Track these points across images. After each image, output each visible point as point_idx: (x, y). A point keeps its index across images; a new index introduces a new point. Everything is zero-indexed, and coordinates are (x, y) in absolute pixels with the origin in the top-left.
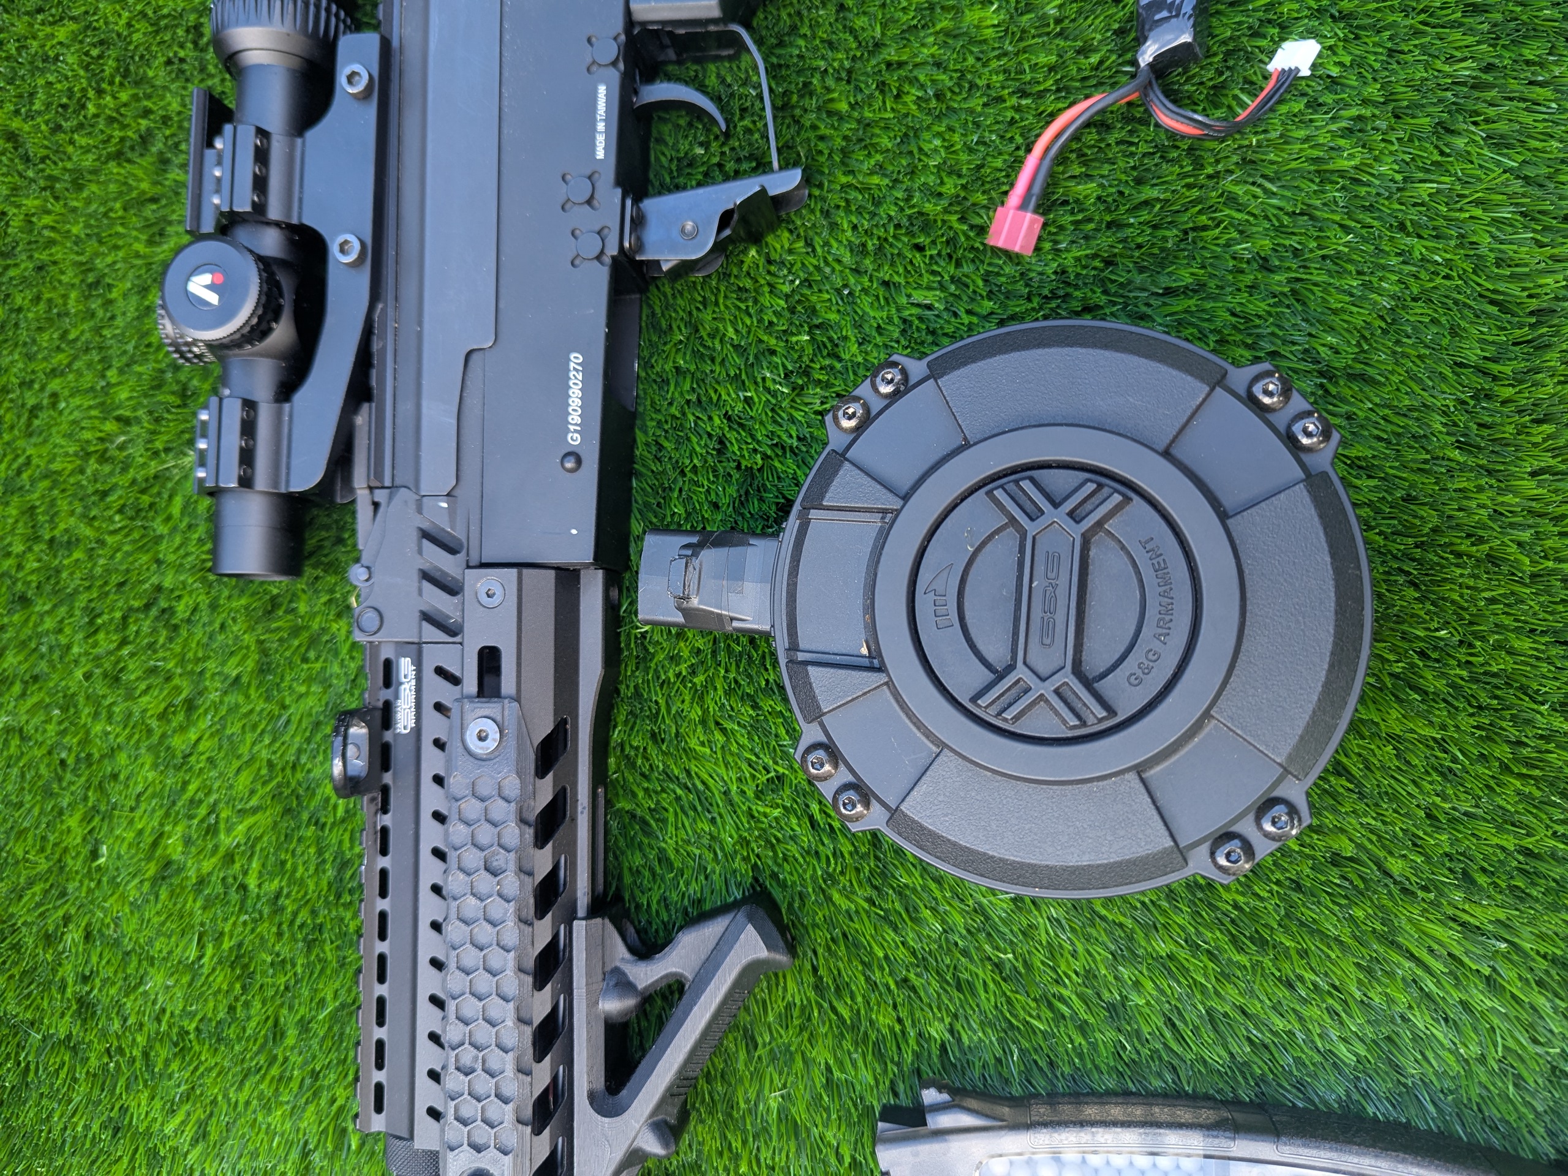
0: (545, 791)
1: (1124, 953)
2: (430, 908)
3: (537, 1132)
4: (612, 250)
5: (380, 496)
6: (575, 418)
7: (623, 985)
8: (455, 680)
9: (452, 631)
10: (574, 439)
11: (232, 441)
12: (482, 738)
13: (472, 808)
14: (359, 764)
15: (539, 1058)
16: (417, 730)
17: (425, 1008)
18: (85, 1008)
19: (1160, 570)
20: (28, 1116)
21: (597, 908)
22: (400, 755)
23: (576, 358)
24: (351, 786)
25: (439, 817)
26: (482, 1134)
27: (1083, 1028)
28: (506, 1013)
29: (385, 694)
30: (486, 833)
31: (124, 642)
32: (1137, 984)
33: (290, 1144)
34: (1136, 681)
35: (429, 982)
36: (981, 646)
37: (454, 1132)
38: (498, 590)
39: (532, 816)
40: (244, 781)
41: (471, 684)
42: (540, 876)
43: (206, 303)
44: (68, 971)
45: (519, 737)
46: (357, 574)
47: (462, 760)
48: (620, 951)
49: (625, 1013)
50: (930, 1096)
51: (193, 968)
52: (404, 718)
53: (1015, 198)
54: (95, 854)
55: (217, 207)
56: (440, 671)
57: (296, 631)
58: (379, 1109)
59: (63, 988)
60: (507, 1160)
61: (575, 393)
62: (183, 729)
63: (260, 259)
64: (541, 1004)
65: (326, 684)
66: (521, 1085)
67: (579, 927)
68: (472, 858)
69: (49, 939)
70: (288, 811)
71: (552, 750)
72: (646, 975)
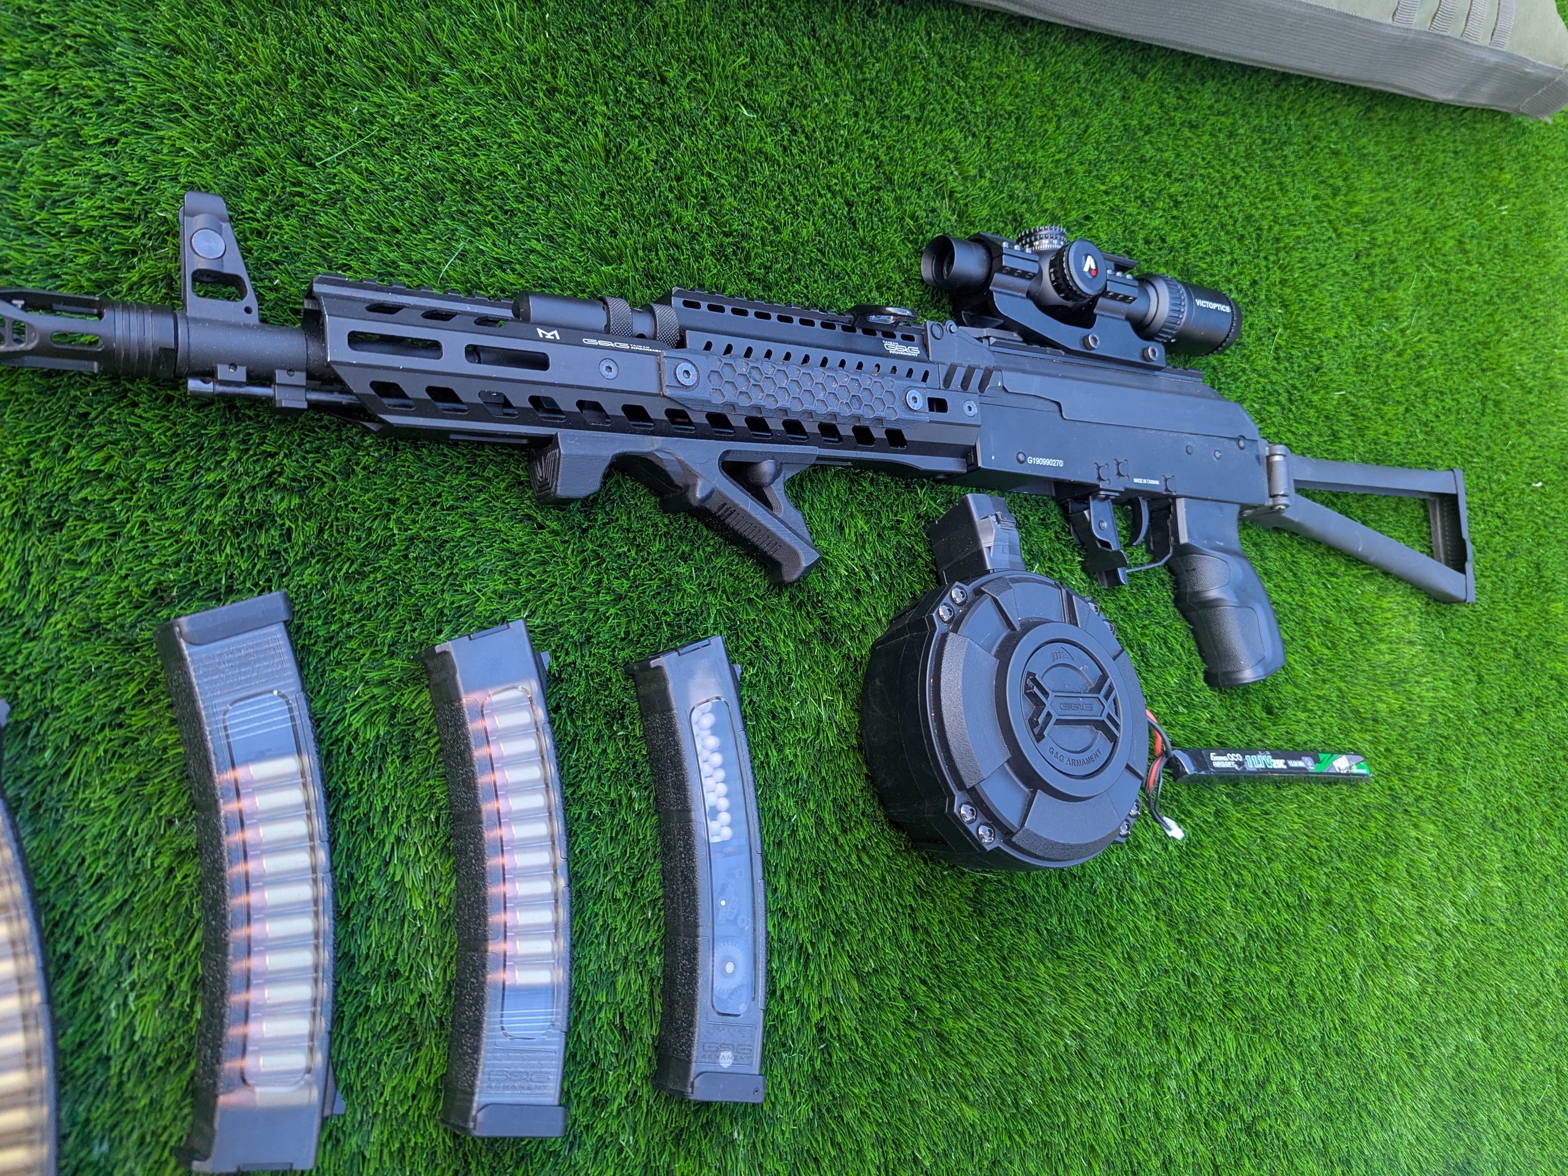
0: (879, 432)
2: (813, 355)
3: (707, 415)
4: (1102, 485)
5: (985, 343)
6: (1039, 461)
7: (775, 476)
8: (926, 383)
9: (947, 384)
11: (1021, 266)
12: (915, 398)
13: (879, 390)
15: (748, 419)
19: (1090, 760)
21: (816, 460)
22: (875, 343)
23: (1061, 463)
25: (859, 366)
29: (898, 335)
30: (868, 397)
35: (772, 349)
38: (971, 413)
39: (871, 425)
41: (931, 394)
42: (840, 427)
45: (908, 421)
47: (896, 385)
48: (792, 473)
49: (761, 476)
56: (927, 374)
58: (687, 305)
60: (706, 396)
64: (775, 423)
71: (896, 438)
72: (778, 490)
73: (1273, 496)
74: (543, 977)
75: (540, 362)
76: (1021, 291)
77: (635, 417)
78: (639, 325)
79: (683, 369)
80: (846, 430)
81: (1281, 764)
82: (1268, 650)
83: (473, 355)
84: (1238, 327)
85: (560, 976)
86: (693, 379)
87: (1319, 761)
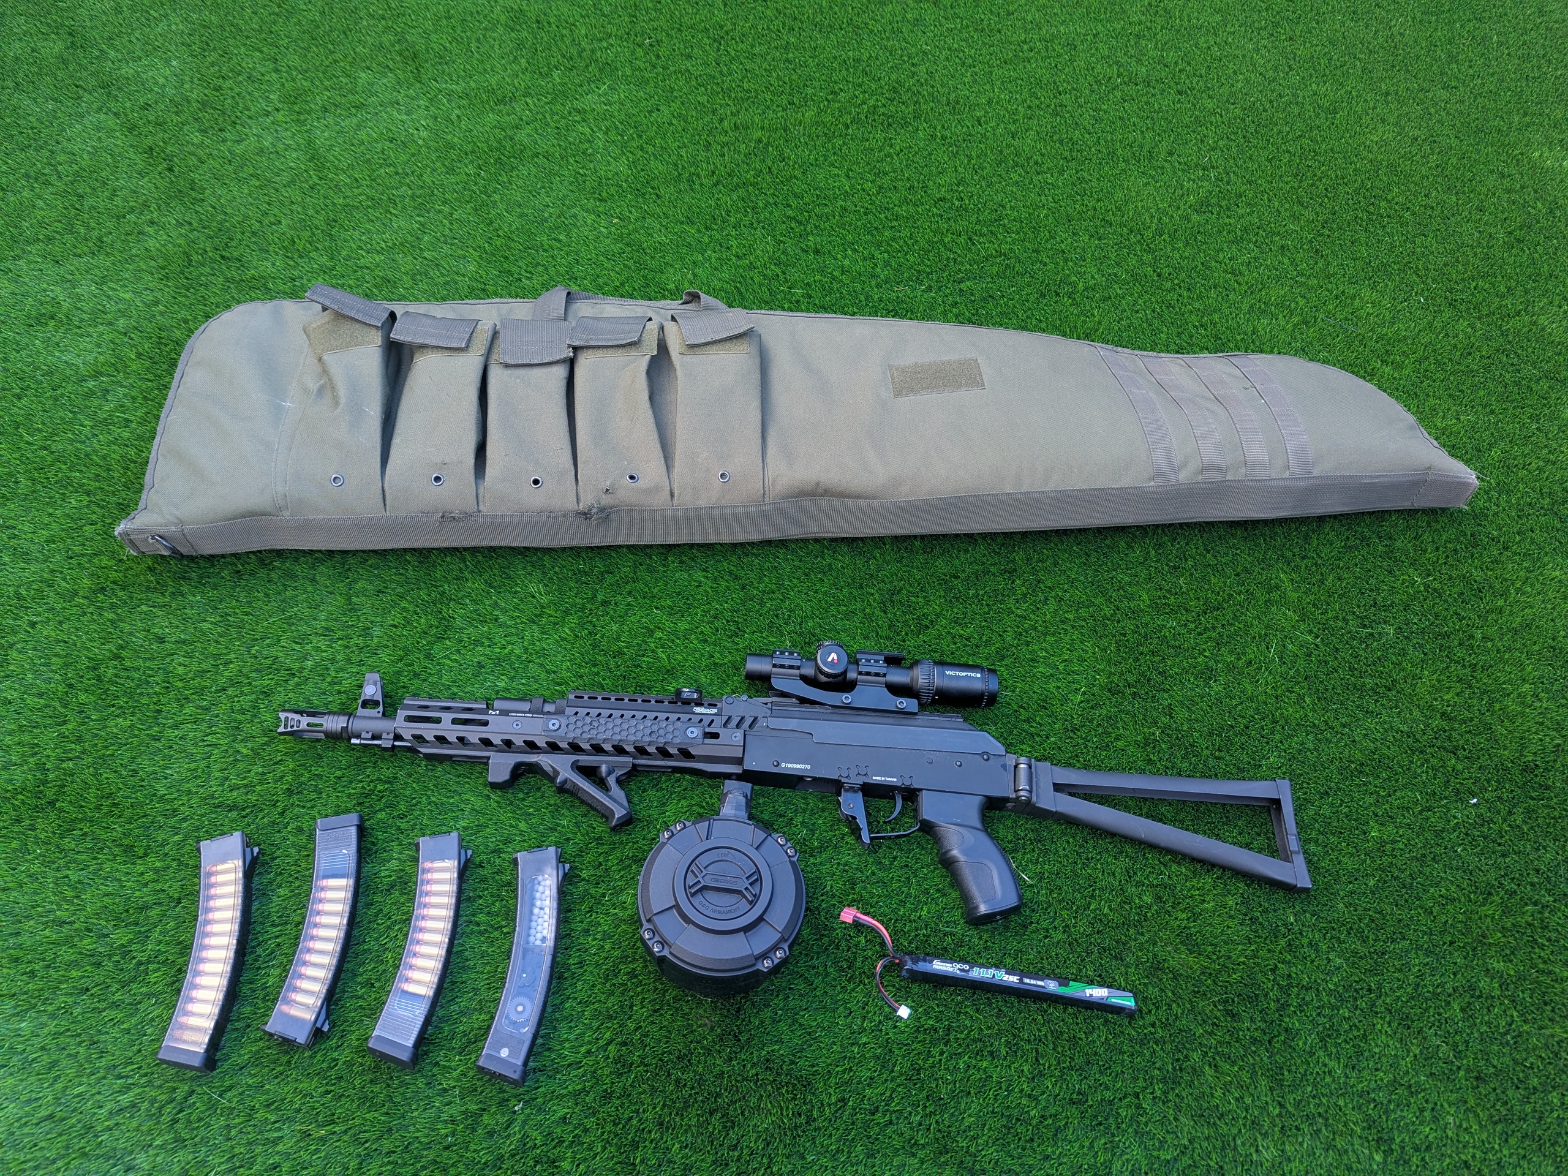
0: (673, 751)
1: (606, 936)
2: (639, 715)
3: (569, 744)
4: (843, 780)
5: (769, 705)
6: (790, 766)
7: (609, 773)
8: (709, 725)
9: (725, 725)
10: (783, 765)
11: (787, 663)
12: (691, 732)
13: (670, 728)
14: (684, 696)
15: (591, 745)
16: (694, 713)
17: (609, 712)
18: (605, 603)
20: (572, 584)
21: (634, 766)
22: (687, 707)
23: (809, 767)
24: (678, 692)
25: (667, 719)
26: (572, 727)
27: (582, 922)
28: (606, 736)
29: (706, 705)
30: (662, 732)
31: (728, 621)
32: (596, 939)
33: (557, 667)
34: (701, 903)
35: (617, 713)
37: (571, 719)
38: (737, 740)
39: (666, 746)
40: (679, 657)
41: (708, 730)
42: (647, 748)
44: (619, 598)
45: (691, 744)
46: (745, 697)
47: (685, 726)
48: (621, 773)
49: (601, 773)
50: (567, 866)
51: (618, 639)
52: (698, 710)
53: (859, 915)
54: (657, 608)
55: (861, 660)
56: (712, 721)
57: (728, 676)
58: (575, 697)
59: (613, 596)
60: (563, 734)
61: (798, 766)
62: (697, 638)
63: (845, 672)
64: (607, 747)
65: (710, 685)
66: (584, 739)
67: (630, 759)
68: (655, 728)
69: (630, 593)
70: (668, 671)
71: (685, 754)
72: (611, 781)
73: (1016, 791)
74: (422, 990)
75: (485, 723)
76: (796, 676)
77: (531, 746)
78: (548, 708)
79: (553, 723)
80: (652, 749)
81: (1013, 979)
82: (999, 894)
83: (455, 721)
84: (993, 685)
85: (431, 993)
86: (557, 726)
87: (1067, 985)
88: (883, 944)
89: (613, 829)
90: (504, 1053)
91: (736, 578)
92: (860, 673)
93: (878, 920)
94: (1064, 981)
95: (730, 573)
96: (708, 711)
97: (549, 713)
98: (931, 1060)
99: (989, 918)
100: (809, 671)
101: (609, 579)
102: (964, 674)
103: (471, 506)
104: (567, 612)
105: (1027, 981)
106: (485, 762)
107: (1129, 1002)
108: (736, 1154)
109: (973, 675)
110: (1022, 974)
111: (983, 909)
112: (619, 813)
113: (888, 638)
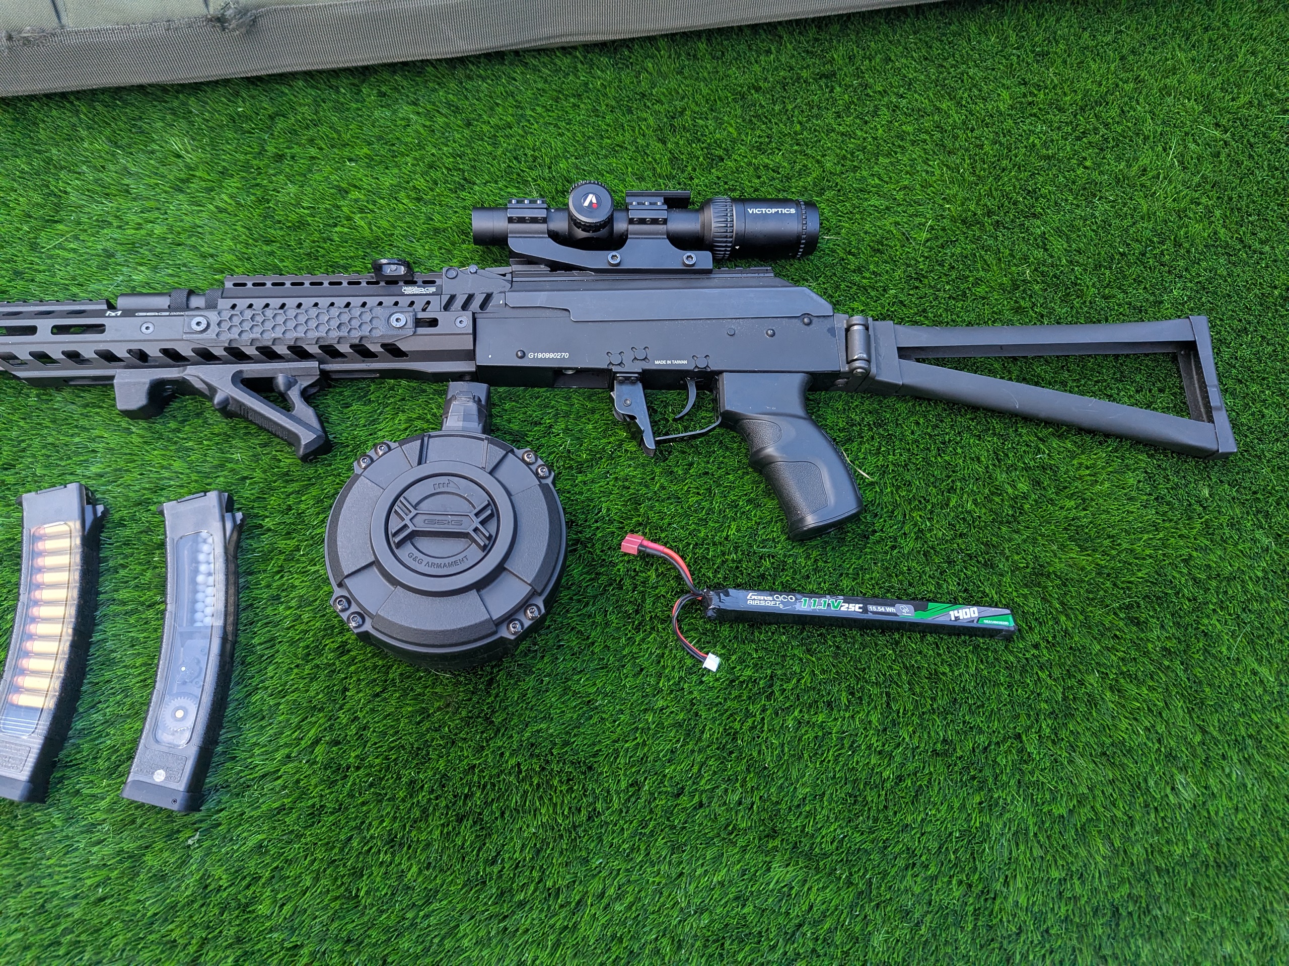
0: (375, 348)
1: (303, 602)
2: (324, 302)
3: (226, 349)
4: (615, 369)
5: (509, 277)
6: (540, 356)
7: (290, 385)
9: (447, 307)
10: (531, 355)
11: (527, 214)
12: (397, 320)
13: (367, 317)
14: (389, 270)
15: (258, 349)
16: (404, 295)
17: (280, 301)
18: (280, 158)
19: (456, 563)
20: (230, 134)
21: (324, 373)
22: (393, 288)
23: (566, 355)
24: (378, 268)
25: (364, 304)
26: (225, 326)
27: (268, 586)
28: (278, 334)
29: (420, 283)
30: (355, 323)
31: (449, 169)
32: (289, 608)
33: (216, 248)
35: (291, 302)
36: (426, 501)
37: (226, 315)
38: (463, 325)
39: (363, 343)
40: (384, 224)
41: (421, 315)
42: (338, 347)
43: (585, 201)
44: (296, 149)
45: (397, 336)
46: (474, 268)
47: (387, 312)
48: (306, 384)
49: (277, 386)
50: (239, 516)
51: (298, 205)
52: (409, 290)
54: (350, 160)
55: (631, 204)
56: (428, 303)
57: (453, 244)
58: (235, 285)
59: (288, 148)
60: (214, 336)
61: (552, 355)
62: (408, 197)
63: (610, 221)
64: (281, 350)
65: (430, 258)
66: (247, 341)
67: (316, 364)
68: (345, 318)
69: (311, 141)
70: (370, 243)
71: (394, 351)
72: (294, 395)
73: (849, 362)
74: (37, 702)
75: (99, 329)
76: (543, 233)
77: (173, 357)
78: (196, 302)
79: (197, 321)
80: (344, 348)
81: (854, 608)
82: (832, 500)
83: (59, 330)
84: (813, 225)
85: (50, 704)
86: (203, 326)
87: (925, 609)
88: (679, 578)
89: (305, 459)
90: (159, 777)
91: (457, 110)
92: (631, 221)
93: (671, 548)
94: (920, 602)
95: (449, 105)
96: (423, 291)
97: (198, 308)
98: (750, 721)
99: (819, 531)
100: (560, 224)
101: (280, 124)
102: (774, 210)
103: (50, 22)
104: (224, 173)
105: (872, 608)
106: (106, 383)
107: (1006, 622)
108: (496, 869)
109: (785, 211)
110: (865, 600)
111: (811, 521)
112: (306, 437)
113: (670, 177)
